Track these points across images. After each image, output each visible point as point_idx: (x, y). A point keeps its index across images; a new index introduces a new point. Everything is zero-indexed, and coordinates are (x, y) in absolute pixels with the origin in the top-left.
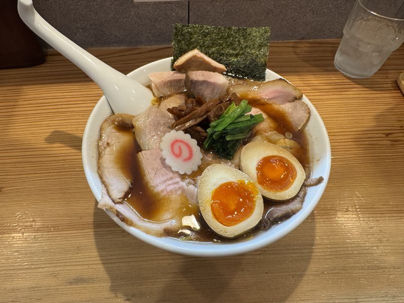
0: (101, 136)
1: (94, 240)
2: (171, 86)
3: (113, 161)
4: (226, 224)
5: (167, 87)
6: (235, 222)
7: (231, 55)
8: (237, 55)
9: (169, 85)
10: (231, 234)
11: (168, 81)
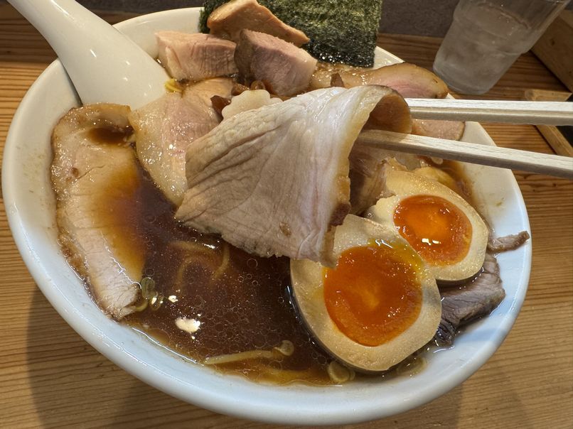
0: (54, 156)
1: (29, 392)
2: (204, 59)
5: (196, 60)
7: (311, 17)
8: (323, 17)
9: (201, 56)
10: (383, 365)
11: (199, 47)
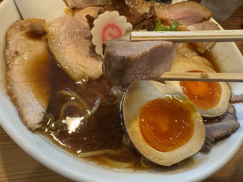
0: (7, 45)
3: (25, 73)
4: (160, 149)
6: (171, 147)
10: (168, 163)
